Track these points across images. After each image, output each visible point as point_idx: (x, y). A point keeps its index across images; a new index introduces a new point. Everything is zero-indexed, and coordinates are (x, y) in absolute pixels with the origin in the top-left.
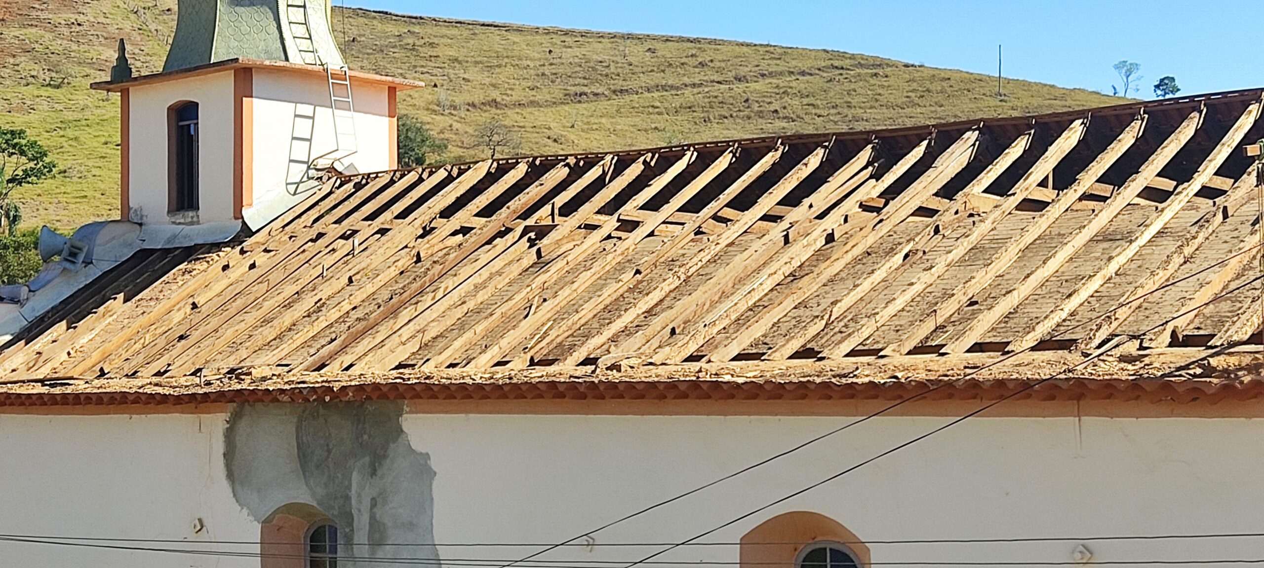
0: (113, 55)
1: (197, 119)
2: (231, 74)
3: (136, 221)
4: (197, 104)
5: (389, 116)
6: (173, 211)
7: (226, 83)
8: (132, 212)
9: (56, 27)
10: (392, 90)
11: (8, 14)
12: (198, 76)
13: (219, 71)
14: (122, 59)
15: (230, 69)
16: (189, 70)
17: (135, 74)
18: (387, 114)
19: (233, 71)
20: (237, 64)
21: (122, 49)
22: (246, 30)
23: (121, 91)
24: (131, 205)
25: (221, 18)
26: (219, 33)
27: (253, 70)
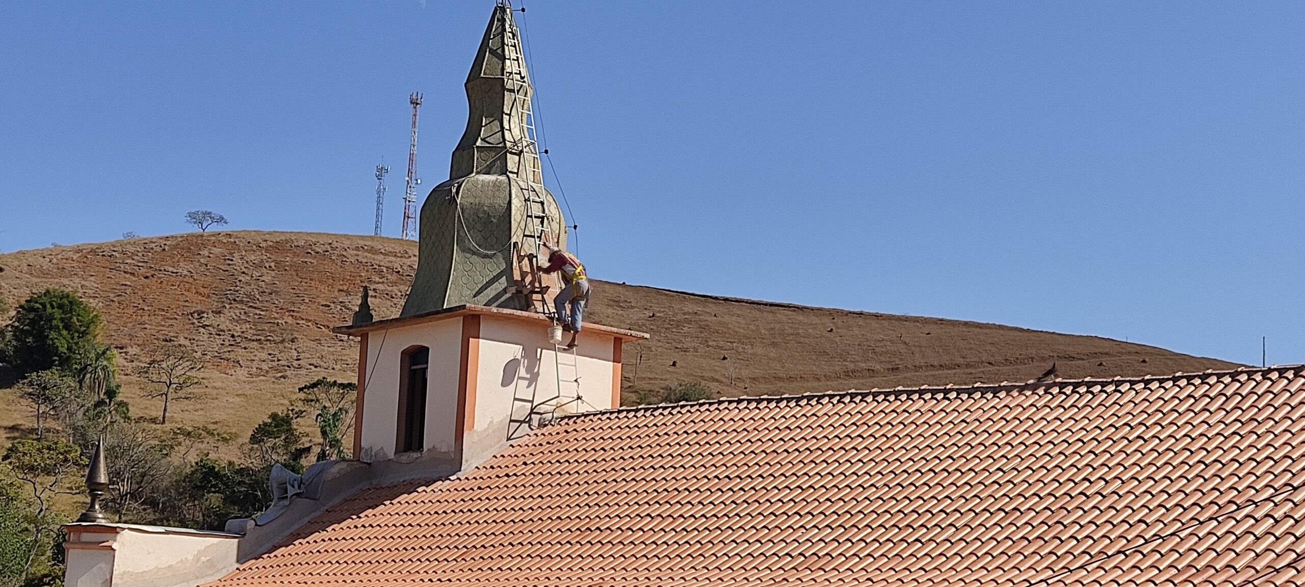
0: (355, 303)
1: (427, 363)
2: (459, 320)
3: (365, 461)
4: (428, 349)
5: (614, 362)
6: (400, 452)
7: (454, 328)
8: (363, 451)
9: (393, 298)
10: (618, 341)
11: (352, 286)
12: (430, 321)
13: (450, 317)
14: (365, 305)
15: (459, 316)
16: (422, 316)
17: (376, 319)
18: (612, 360)
19: (462, 318)
20: (465, 310)
21: (365, 296)
22: (479, 279)
23: (361, 336)
24: (363, 445)
25: (457, 268)
26: (453, 281)
27: (481, 317)
